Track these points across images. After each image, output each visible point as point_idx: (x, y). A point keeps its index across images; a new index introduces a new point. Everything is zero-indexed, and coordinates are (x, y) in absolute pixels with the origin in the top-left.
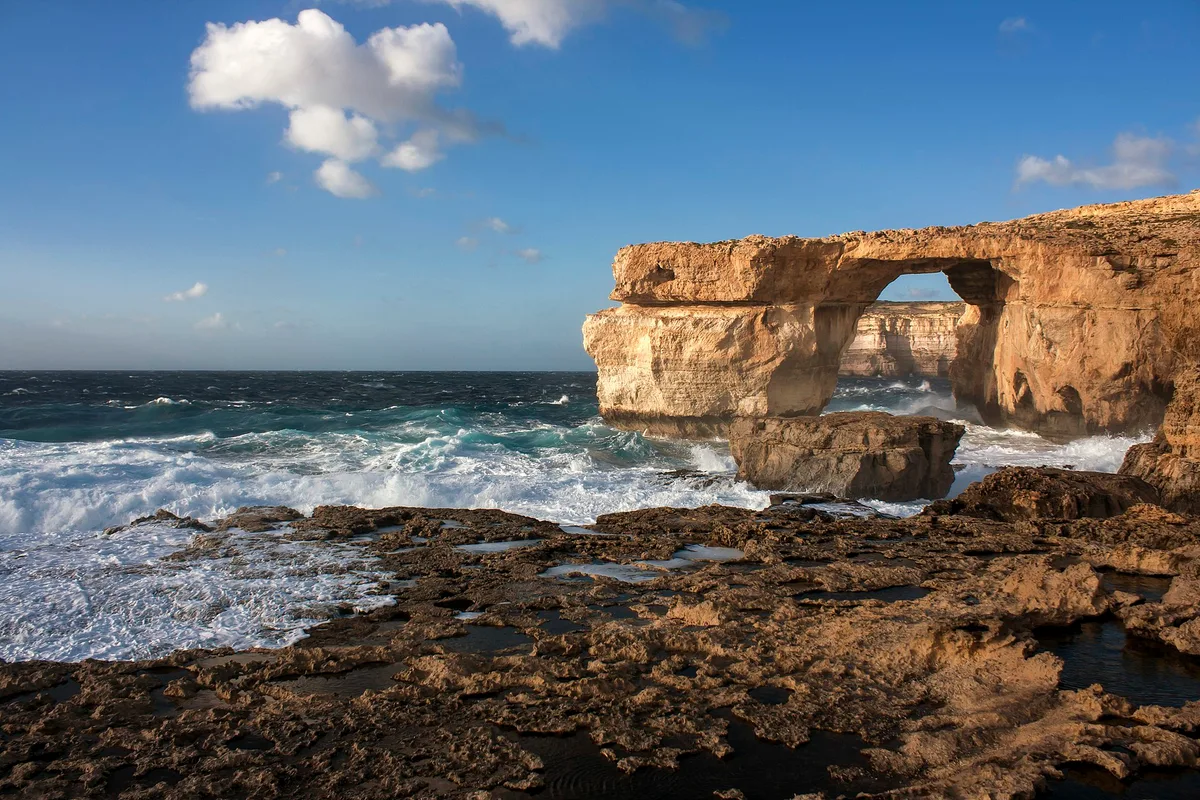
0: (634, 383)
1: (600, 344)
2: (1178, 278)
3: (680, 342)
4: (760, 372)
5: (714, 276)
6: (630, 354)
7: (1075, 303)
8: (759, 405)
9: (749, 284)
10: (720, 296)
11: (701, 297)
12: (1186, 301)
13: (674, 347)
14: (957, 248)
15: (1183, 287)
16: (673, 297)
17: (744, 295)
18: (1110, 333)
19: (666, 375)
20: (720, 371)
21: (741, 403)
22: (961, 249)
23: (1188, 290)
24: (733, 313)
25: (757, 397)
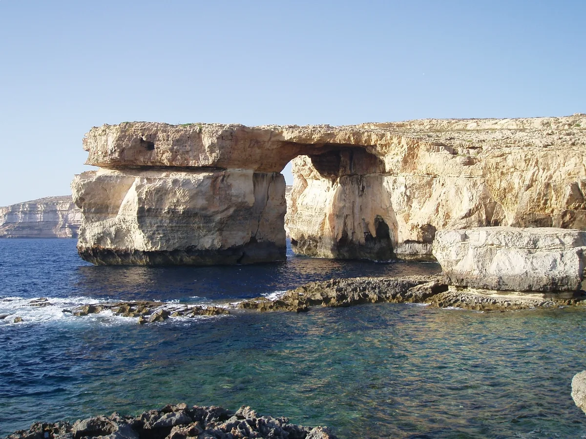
0: (114, 227)
1: (88, 197)
2: (499, 160)
3: (161, 196)
4: (219, 218)
5: (188, 148)
6: (112, 205)
7: (428, 174)
8: (216, 242)
9: (214, 155)
10: (192, 163)
11: (176, 163)
12: (502, 173)
13: (156, 199)
14: (349, 137)
15: (501, 165)
16: (152, 162)
17: (210, 162)
18: (457, 192)
19: (148, 221)
20: (190, 217)
21: (202, 240)
22: (352, 138)
23: (504, 166)
24: (201, 176)
25: (214, 236)
